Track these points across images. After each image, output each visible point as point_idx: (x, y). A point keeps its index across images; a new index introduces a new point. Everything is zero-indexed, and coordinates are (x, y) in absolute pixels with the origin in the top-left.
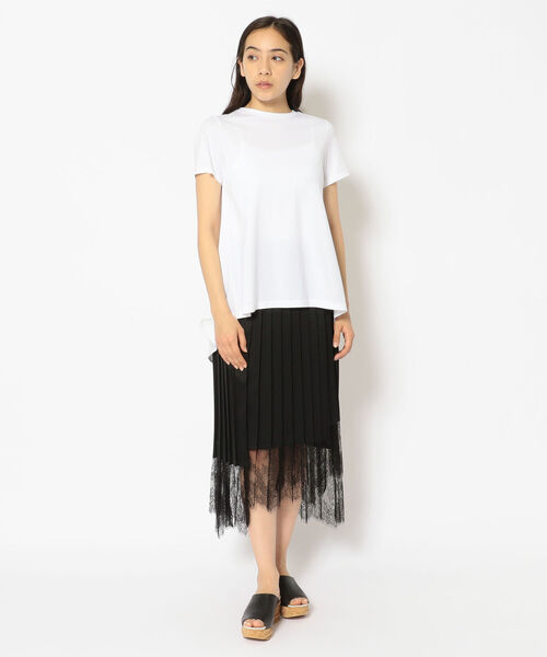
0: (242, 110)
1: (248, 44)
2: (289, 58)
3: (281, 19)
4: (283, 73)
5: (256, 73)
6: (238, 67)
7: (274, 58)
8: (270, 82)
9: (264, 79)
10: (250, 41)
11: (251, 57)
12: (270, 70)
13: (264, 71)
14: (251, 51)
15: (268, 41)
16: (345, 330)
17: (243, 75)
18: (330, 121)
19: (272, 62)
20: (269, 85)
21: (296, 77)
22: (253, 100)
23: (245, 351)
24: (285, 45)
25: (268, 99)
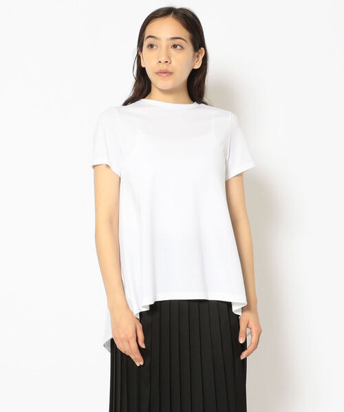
0: (143, 101)
1: (147, 33)
2: (189, 48)
3: (181, 9)
4: (183, 62)
5: (155, 62)
6: (139, 57)
7: (175, 46)
8: (170, 69)
9: (164, 67)
10: (150, 30)
11: (151, 46)
12: (169, 58)
13: (163, 59)
14: (150, 39)
15: (167, 29)
16: (251, 324)
17: (143, 66)
18: (233, 112)
19: (172, 51)
20: (168, 73)
21: (197, 66)
22: (154, 90)
23: (143, 346)
24: (184, 34)
25: (168, 88)
